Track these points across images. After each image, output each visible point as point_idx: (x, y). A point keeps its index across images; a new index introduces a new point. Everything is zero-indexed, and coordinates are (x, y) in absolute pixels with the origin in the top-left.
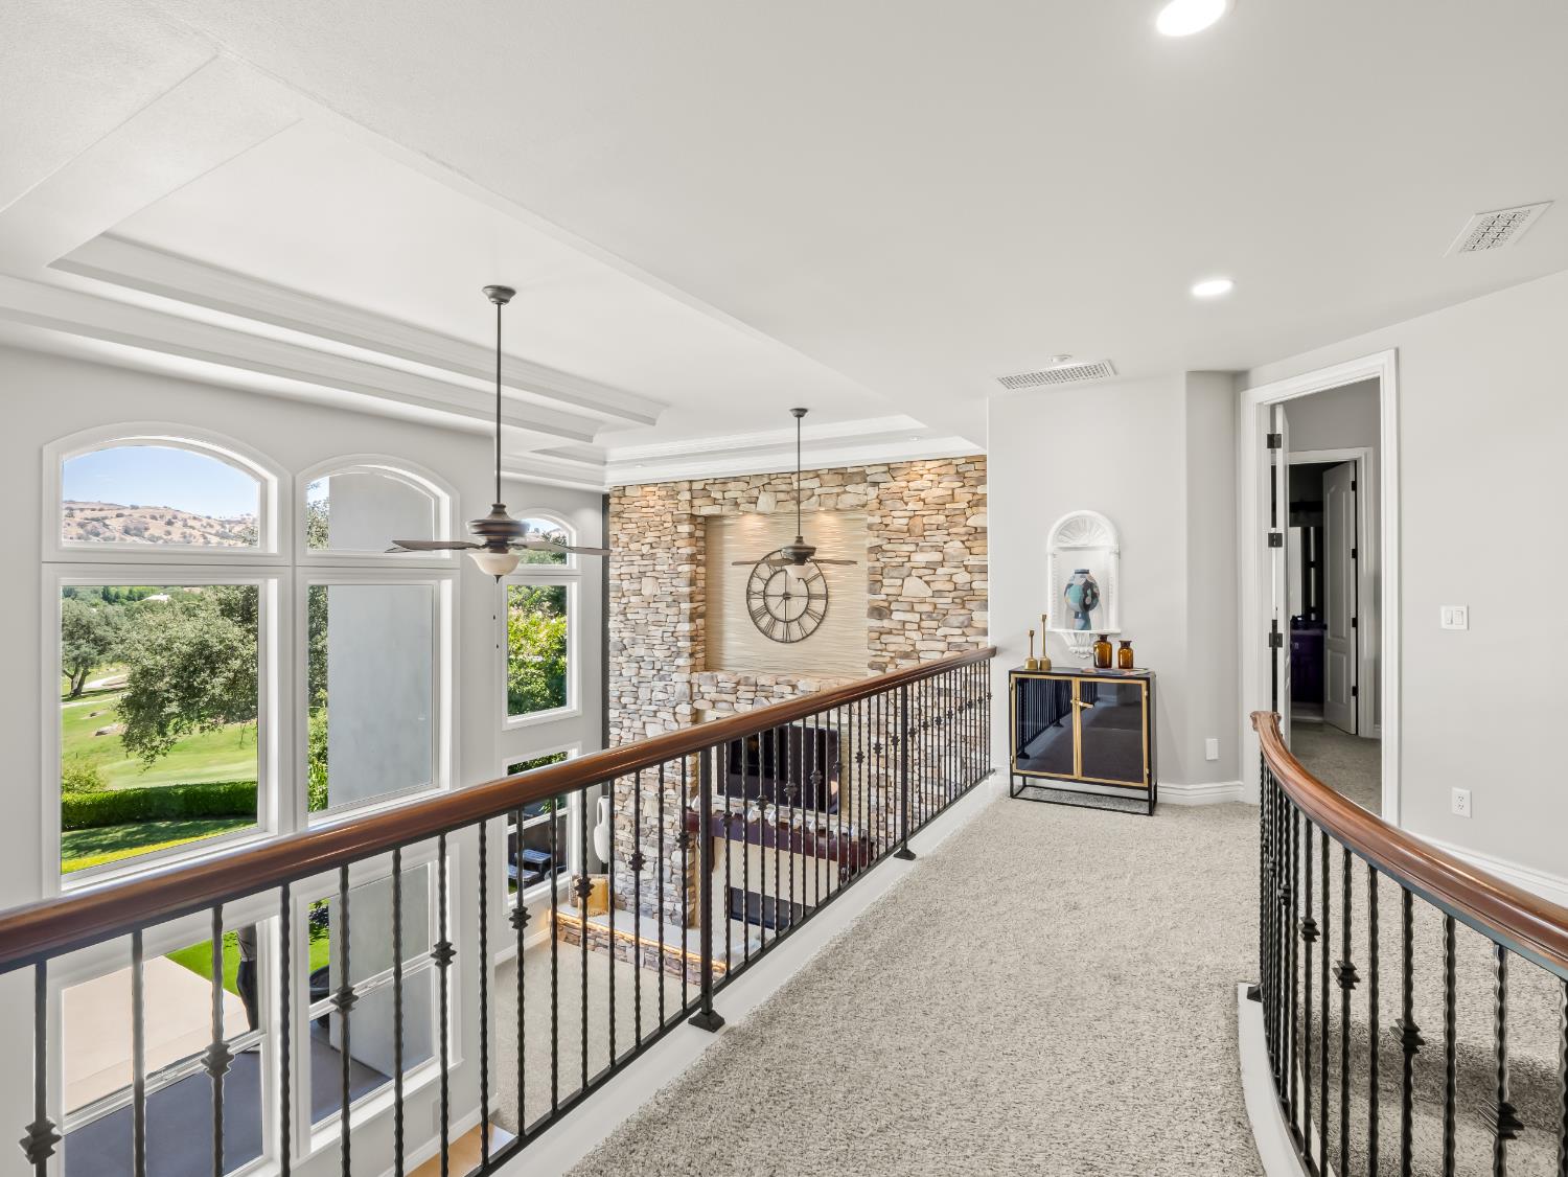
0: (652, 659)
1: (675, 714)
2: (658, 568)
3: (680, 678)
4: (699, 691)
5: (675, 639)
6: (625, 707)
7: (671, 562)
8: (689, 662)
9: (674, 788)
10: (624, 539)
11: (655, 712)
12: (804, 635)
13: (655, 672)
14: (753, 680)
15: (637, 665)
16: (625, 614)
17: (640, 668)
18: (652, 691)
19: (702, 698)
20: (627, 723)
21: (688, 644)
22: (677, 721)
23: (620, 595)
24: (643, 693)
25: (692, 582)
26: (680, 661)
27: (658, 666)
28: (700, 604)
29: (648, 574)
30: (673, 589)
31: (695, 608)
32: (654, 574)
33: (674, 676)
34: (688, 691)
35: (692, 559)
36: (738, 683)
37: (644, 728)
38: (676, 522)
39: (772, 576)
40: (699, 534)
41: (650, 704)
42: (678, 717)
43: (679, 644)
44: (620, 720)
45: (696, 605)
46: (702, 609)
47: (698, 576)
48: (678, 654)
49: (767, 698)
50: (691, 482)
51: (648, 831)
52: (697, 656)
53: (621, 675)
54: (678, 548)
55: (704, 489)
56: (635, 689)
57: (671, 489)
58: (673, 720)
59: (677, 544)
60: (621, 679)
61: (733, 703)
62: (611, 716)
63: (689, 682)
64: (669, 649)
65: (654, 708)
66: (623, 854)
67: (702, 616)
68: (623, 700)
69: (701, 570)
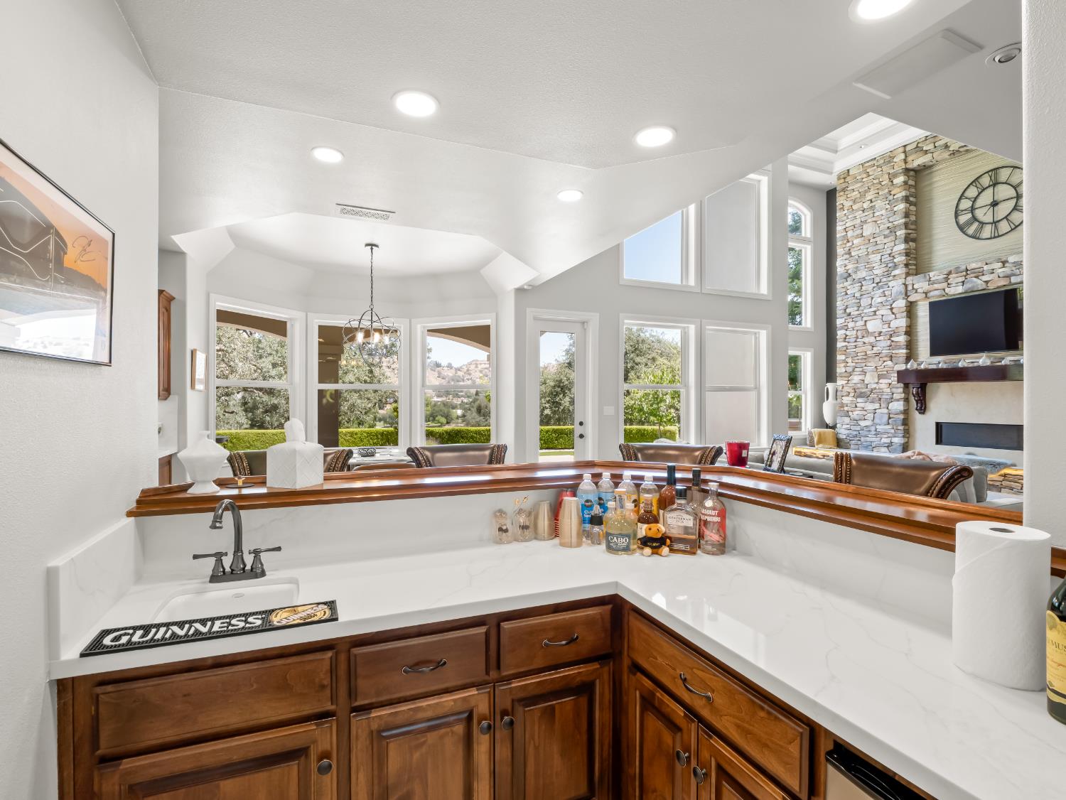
0: (872, 277)
1: (891, 309)
2: (876, 215)
3: (896, 286)
4: (913, 288)
5: (892, 258)
6: (849, 314)
7: (888, 206)
8: (904, 270)
9: (891, 360)
10: (847, 204)
11: (875, 312)
12: (1013, 227)
13: (875, 285)
14: (963, 268)
15: (860, 284)
16: (850, 253)
17: (862, 286)
18: (872, 298)
19: (916, 292)
20: (851, 325)
21: (904, 258)
22: (893, 313)
23: (845, 242)
24: (865, 302)
25: (907, 215)
26: (896, 272)
27: (877, 280)
28: (913, 232)
29: (869, 220)
30: (890, 225)
31: (910, 234)
32: (874, 219)
33: (891, 284)
34: (903, 290)
35: (906, 199)
36: (950, 273)
37: (865, 325)
38: (891, 177)
39: (979, 194)
40: (911, 182)
41: (871, 307)
42: (894, 311)
43: (895, 260)
44: (846, 324)
45: (910, 231)
46: (913, 236)
47: (911, 212)
48: (895, 266)
49: (977, 277)
50: (905, 146)
51: (869, 393)
52: (910, 267)
53: (847, 294)
54: (894, 195)
55: (917, 147)
56: (858, 301)
57: (889, 158)
58: (890, 313)
59: (892, 193)
60: (847, 296)
61: (944, 290)
62: (838, 323)
63: (904, 284)
64: (887, 266)
65: (873, 309)
66: (848, 411)
67: (914, 240)
68: (848, 311)
69: (913, 208)
